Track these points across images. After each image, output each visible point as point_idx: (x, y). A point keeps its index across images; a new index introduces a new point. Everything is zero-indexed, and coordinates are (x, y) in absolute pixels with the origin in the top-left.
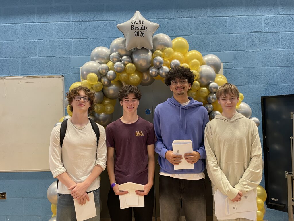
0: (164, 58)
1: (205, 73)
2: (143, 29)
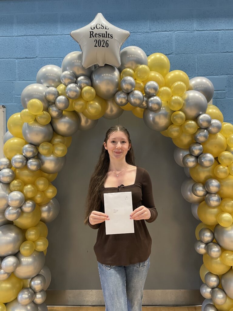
0: (136, 79)
1: (193, 100)
2: (106, 37)
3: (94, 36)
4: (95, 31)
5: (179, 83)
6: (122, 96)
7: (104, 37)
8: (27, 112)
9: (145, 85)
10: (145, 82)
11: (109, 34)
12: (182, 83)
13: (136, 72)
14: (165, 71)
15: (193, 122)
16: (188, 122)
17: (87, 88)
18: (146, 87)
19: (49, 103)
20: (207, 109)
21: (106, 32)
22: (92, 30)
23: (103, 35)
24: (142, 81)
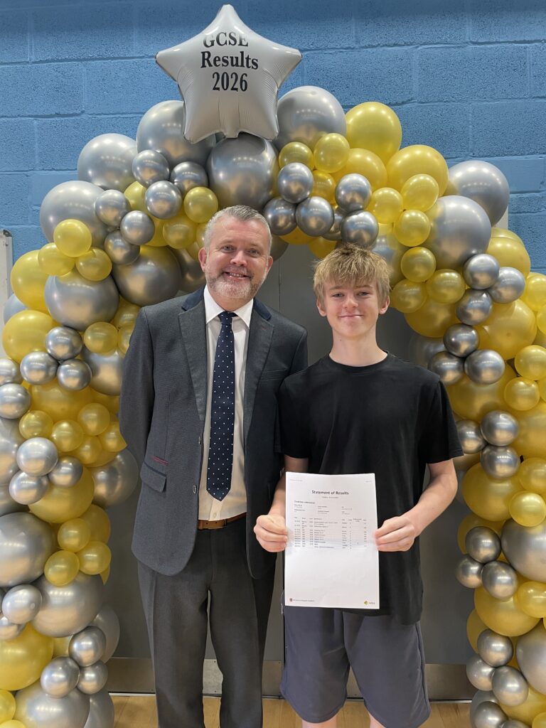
0: (315, 169)
1: (455, 221)
2: (242, 65)
3: (212, 63)
4: (216, 51)
5: (422, 177)
6: (282, 210)
7: (237, 65)
8: (54, 250)
9: (337, 182)
10: (337, 176)
11: (248, 59)
12: (428, 178)
13: (315, 152)
14: (390, 148)
15: (454, 275)
16: (442, 275)
17: (197, 191)
18: (340, 188)
19: (105, 230)
20: (491, 240)
21: (242, 53)
22: (206, 49)
23: (235, 59)
24: (331, 174)
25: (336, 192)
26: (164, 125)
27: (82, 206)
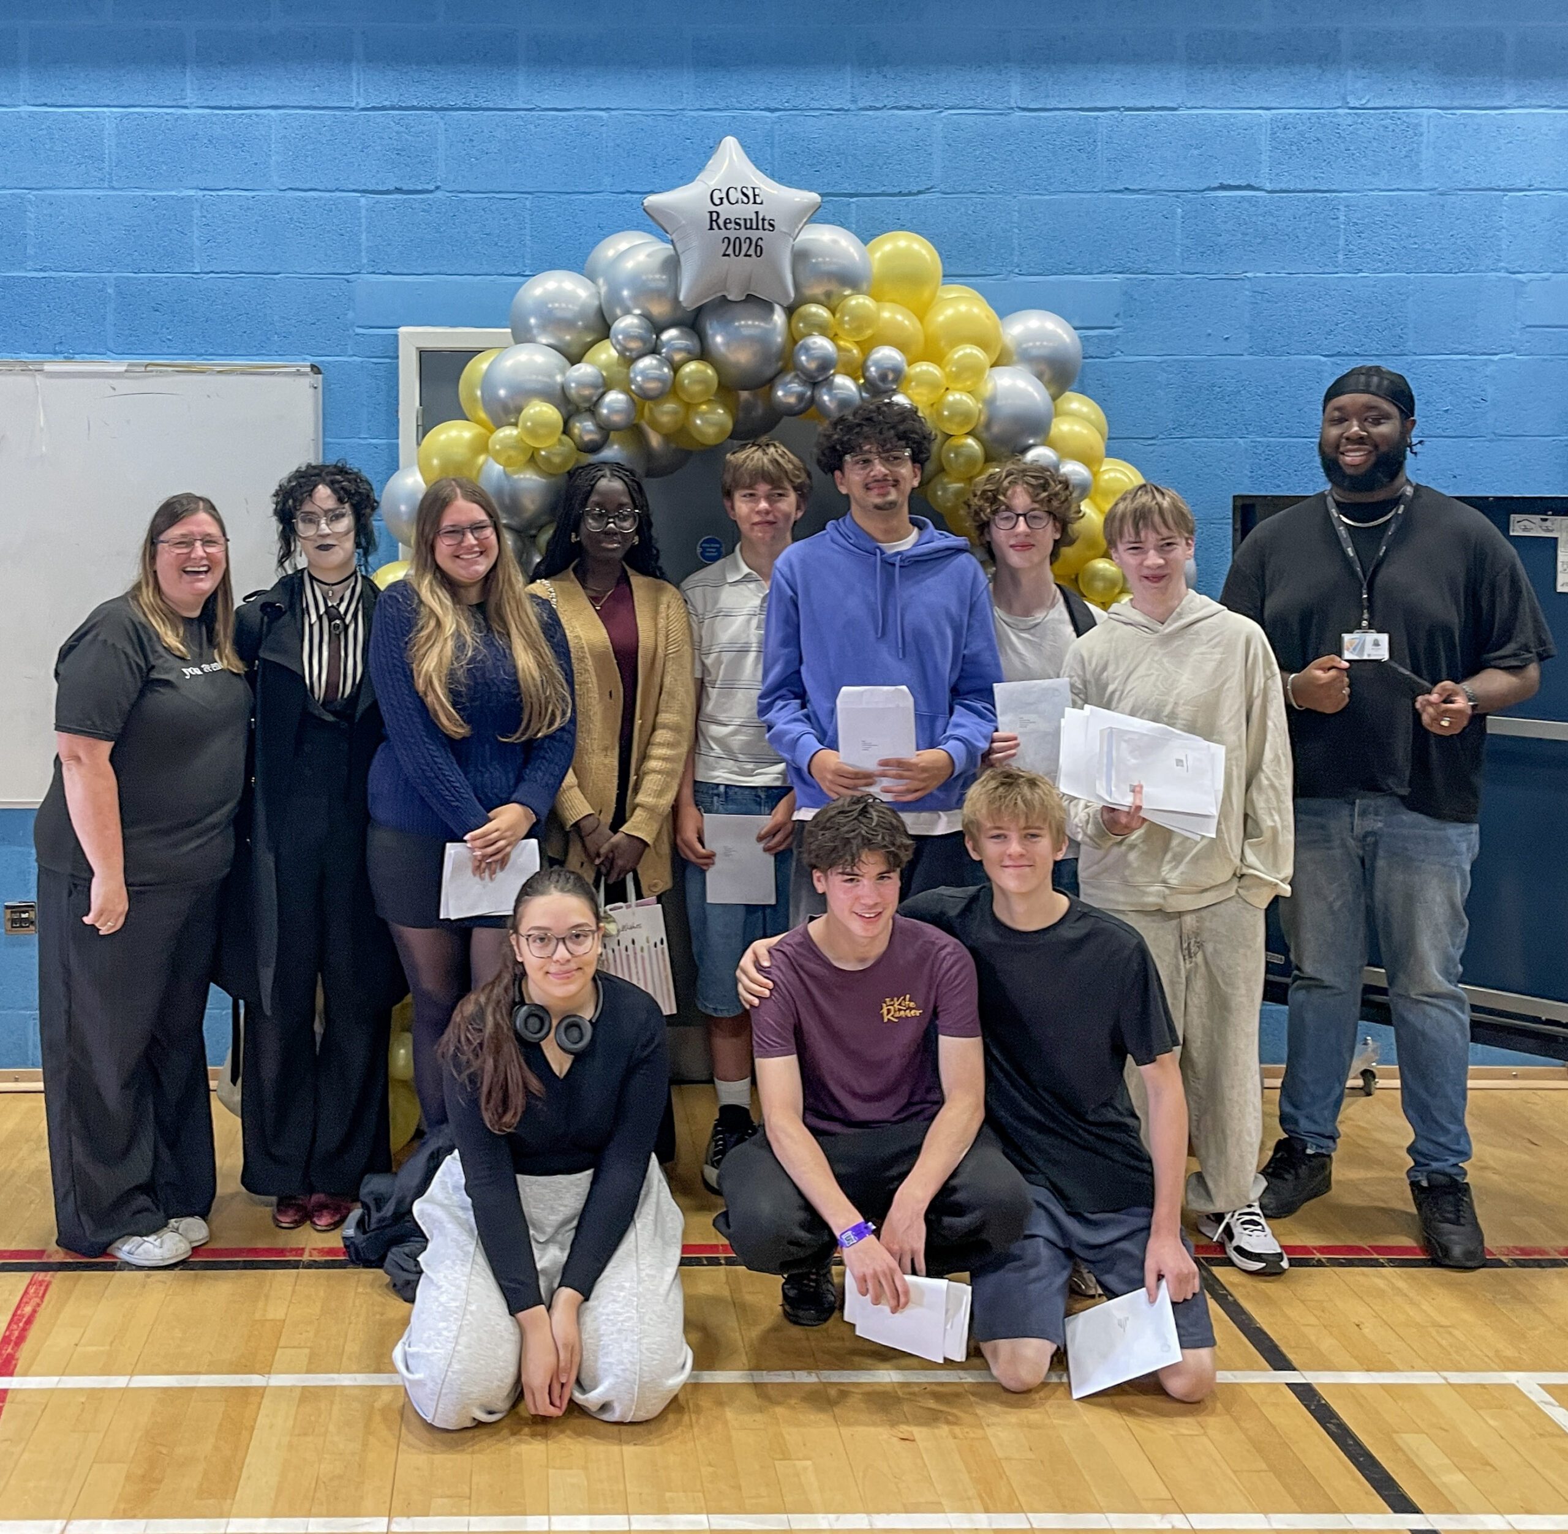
0: (838, 340)
1: (1010, 401)
2: (757, 229)
3: (722, 226)
4: (726, 211)
5: (967, 349)
6: (796, 387)
7: (751, 228)
9: (866, 354)
10: (866, 347)
11: (763, 220)
12: (975, 350)
13: (838, 316)
14: (926, 294)
17: (692, 367)
18: (869, 363)
19: (572, 408)
20: (1054, 422)
21: (757, 213)
22: (714, 208)
23: (748, 222)
24: (857, 343)
25: (864, 368)
26: (644, 277)
27: (540, 378)
